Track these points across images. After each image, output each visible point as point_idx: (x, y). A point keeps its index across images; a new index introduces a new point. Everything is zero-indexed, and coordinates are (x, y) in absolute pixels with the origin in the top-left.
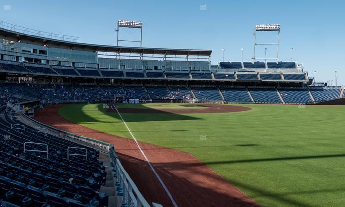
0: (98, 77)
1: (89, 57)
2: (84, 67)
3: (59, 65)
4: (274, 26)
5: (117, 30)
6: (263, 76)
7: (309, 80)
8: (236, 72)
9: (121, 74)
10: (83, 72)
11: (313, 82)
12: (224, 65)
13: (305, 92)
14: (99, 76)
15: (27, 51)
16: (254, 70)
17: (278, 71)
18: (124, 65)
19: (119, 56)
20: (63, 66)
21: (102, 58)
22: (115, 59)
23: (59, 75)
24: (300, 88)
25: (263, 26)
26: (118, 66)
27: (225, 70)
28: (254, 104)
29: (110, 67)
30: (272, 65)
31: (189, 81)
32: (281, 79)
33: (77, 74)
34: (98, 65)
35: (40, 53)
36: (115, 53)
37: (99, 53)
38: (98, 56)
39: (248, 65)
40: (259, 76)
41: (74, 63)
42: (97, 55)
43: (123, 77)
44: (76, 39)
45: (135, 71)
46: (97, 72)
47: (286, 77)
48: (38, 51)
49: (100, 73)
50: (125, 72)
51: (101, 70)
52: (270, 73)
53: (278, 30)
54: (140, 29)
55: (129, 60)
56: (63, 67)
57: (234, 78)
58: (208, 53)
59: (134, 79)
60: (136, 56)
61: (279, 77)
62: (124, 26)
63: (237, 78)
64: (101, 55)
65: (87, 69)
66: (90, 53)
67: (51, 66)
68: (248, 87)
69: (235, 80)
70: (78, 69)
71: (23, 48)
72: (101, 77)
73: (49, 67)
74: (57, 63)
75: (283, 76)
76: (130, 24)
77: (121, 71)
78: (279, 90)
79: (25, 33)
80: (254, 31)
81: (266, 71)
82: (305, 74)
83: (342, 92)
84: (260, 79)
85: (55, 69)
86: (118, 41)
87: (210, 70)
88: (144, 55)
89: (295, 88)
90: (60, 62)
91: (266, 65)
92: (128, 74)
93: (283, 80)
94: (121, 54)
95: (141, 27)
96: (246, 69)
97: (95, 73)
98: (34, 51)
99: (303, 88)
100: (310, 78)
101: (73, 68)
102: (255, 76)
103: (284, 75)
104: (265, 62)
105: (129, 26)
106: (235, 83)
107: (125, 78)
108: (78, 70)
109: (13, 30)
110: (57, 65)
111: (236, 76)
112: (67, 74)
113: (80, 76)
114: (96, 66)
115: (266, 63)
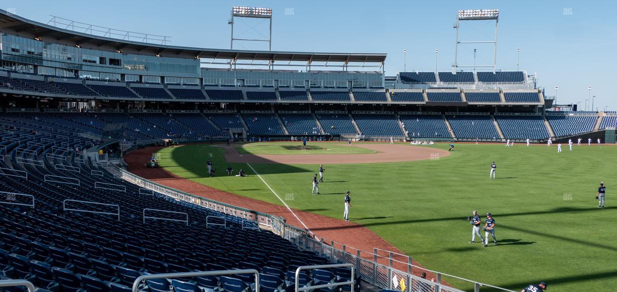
0: (201, 101)
1: (187, 68)
2: (179, 84)
3: (141, 82)
4: (488, 13)
5: (231, 23)
6: (469, 96)
7: (546, 101)
8: (426, 90)
9: (238, 94)
10: (178, 93)
11: (554, 103)
12: (406, 78)
13: (540, 122)
14: (204, 98)
15: (90, 62)
16: (455, 86)
17: (494, 87)
18: (244, 80)
19: (235, 64)
20: (148, 83)
21: (207, 69)
22: (229, 70)
23: (141, 99)
24: (532, 114)
25: (469, 12)
26: (233, 81)
27: (408, 85)
28: (456, 142)
29: (220, 83)
30: (485, 77)
31: (349, 105)
32: (499, 100)
33: (169, 97)
34: (201, 80)
35: (110, 64)
36: (229, 60)
37: (202, 60)
38: (202, 66)
39: (446, 77)
40: (463, 96)
41: (163, 78)
42: (199, 63)
43: (243, 99)
44: (167, 39)
45: (261, 89)
46: (199, 91)
47: (508, 96)
48: (108, 61)
49: (205, 94)
50: (245, 90)
51: (207, 88)
52: (482, 91)
53: (496, 18)
54: (269, 19)
55: (251, 71)
56: (147, 86)
57: (423, 100)
58: (381, 59)
59: (261, 103)
60: (263, 65)
61: (496, 97)
62: (242, 16)
63: (427, 100)
64: (206, 63)
65: (184, 87)
66: (189, 62)
67: (128, 83)
68: (446, 113)
69: (424, 103)
70: (170, 87)
71: (84, 57)
72: (208, 100)
73: (124, 85)
74: (137, 79)
75: (502, 96)
76: (252, 12)
77: (239, 89)
78: (497, 118)
79: (88, 32)
80: (456, 21)
81: (476, 87)
82: (539, 92)
83: (599, 120)
84: (464, 100)
85: (135, 89)
86: (233, 39)
87: (383, 86)
88: (276, 62)
89: (523, 114)
90: (141, 77)
91: (476, 77)
92: (251, 95)
93: (503, 102)
94: (238, 61)
95: (270, 17)
96: (442, 83)
97: (197, 94)
98: (102, 60)
99: (537, 114)
100: (547, 98)
101: (162, 87)
102: (458, 95)
103: (506, 95)
104: (473, 72)
105: (250, 15)
106: (424, 108)
107: (245, 100)
108: (171, 90)
109: (70, 29)
110: (137, 82)
111: (425, 95)
112: (153, 97)
113: (175, 100)
114: (198, 82)
115: (475, 73)
